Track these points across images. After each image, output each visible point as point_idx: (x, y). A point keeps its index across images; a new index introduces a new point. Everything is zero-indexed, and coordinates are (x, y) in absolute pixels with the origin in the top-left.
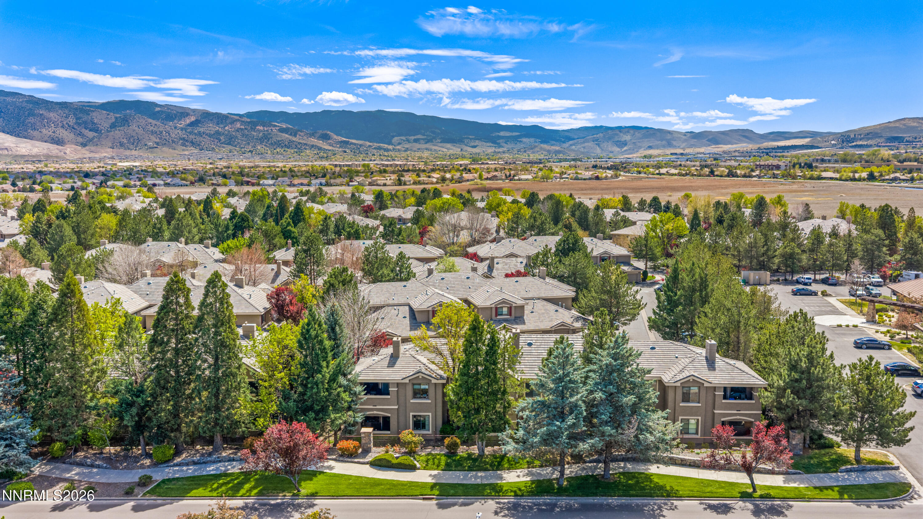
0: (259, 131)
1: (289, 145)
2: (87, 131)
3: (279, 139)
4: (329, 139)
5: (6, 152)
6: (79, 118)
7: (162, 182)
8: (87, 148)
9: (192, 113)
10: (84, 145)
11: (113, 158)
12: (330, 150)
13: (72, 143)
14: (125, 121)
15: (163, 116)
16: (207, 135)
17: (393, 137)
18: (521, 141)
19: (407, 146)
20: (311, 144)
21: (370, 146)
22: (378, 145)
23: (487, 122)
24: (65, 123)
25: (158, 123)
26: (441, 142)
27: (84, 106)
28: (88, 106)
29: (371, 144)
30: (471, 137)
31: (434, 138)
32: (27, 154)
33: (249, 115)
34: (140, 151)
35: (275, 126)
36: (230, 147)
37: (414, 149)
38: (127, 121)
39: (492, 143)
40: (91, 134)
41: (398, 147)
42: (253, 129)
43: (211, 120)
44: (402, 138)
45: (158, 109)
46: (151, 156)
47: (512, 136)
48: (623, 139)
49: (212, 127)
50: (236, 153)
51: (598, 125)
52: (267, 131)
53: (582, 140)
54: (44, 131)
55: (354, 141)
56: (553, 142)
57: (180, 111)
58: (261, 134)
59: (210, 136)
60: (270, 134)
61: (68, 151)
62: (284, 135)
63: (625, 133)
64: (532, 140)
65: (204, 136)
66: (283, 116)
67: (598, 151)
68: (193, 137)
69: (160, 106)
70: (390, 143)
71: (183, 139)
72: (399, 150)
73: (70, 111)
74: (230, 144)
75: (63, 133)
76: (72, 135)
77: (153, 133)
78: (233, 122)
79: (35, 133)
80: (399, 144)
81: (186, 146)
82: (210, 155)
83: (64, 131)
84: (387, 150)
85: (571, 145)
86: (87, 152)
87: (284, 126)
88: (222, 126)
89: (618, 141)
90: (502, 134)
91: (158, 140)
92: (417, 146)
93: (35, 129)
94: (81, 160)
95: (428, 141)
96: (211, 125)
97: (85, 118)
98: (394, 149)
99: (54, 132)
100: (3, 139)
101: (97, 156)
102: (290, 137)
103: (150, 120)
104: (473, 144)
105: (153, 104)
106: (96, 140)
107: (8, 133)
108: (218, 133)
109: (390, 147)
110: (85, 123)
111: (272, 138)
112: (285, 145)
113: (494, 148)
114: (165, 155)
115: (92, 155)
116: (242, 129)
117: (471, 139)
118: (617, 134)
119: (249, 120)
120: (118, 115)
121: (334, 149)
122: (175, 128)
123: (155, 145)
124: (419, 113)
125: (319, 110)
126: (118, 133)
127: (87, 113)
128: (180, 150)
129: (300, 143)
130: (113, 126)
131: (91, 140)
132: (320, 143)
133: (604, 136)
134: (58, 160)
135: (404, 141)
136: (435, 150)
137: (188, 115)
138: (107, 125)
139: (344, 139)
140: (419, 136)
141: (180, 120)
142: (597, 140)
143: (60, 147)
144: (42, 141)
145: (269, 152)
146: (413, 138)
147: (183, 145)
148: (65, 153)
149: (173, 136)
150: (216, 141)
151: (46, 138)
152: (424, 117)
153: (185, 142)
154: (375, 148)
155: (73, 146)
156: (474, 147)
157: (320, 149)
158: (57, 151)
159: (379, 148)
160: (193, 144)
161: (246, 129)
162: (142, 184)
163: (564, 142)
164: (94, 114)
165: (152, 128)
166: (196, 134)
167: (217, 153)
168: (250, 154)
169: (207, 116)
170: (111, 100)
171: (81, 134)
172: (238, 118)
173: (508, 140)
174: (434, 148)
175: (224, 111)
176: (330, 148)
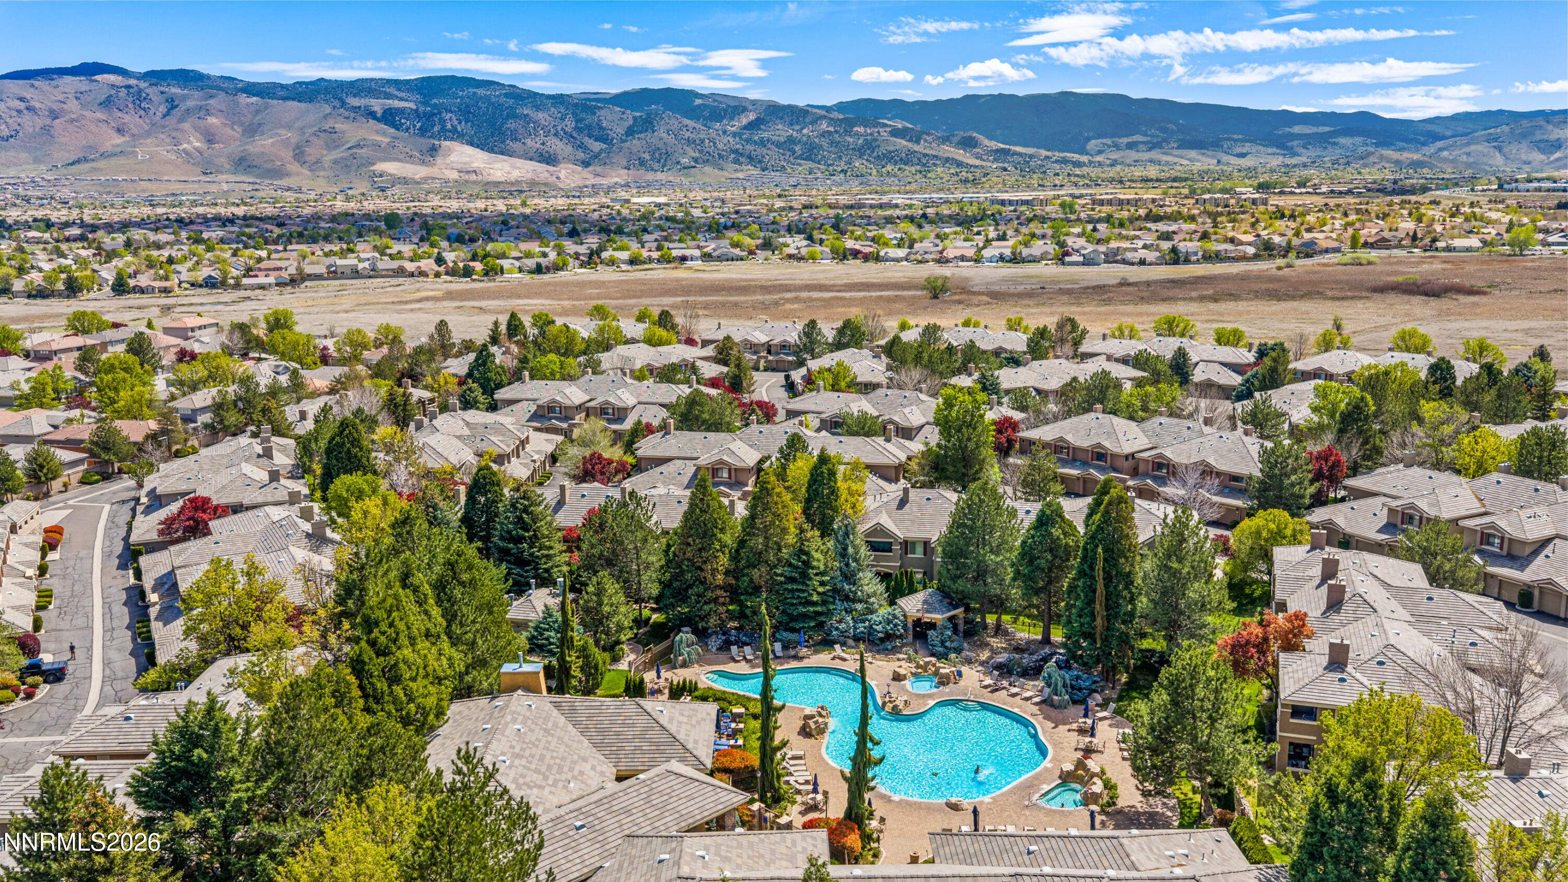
0: (857, 134)
1: (907, 159)
2: (591, 141)
3: (891, 148)
4: (975, 146)
5: (473, 177)
6: (582, 120)
7: (697, 253)
8: (591, 168)
9: (750, 107)
10: (586, 164)
11: (627, 185)
12: (976, 167)
13: (570, 161)
14: (647, 124)
15: (706, 113)
16: (773, 143)
17: (1089, 139)
18: (1335, 144)
19: (1114, 156)
20: (945, 155)
21: (1047, 157)
22: (1062, 155)
23: (1266, 109)
24: (559, 128)
25: (698, 126)
26: (1178, 148)
27: (589, 100)
28: (594, 100)
29: (1049, 154)
30: (1235, 137)
31: (1165, 140)
32: (503, 179)
33: (841, 107)
34: (670, 173)
35: (885, 125)
36: (810, 164)
37: (1128, 161)
38: (651, 123)
39: (1278, 147)
40: (597, 146)
41: (1099, 158)
42: (848, 132)
43: (781, 118)
44: (1104, 141)
45: (698, 102)
46: (686, 181)
47: (1317, 133)
48: (1553, 137)
49: (781, 131)
50: (819, 175)
51: (1494, 108)
52: (871, 134)
53: (1464, 140)
54: (529, 142)
55: (1019, 149)
56: (1402, 144)
57: (733, 104)
58: (861, 141)
59: (778, 145)
60: (876, 140)
61: (562, 176)
62: (899, 140)
63: (1557, 125)
64: (1358, 140)
65: (769, 145)
66: (897, 107)
67: (1498, 159)
68: (752, 148)
69: (702, 96)
70: (1083, 151)
71: (736, 152)
72: (1100, 164)
73: (567, 109)
74: (811, 160)
75: (557, 146)
76: (569, 149)
77: (689, 142)
78: (816, 120)
79: (516, 146)
80: (1100, 152)
81: (740, 164)
82: (777, 179)
83: (558, 142)
84: (1079, 164)
85: (1441, 150)
86: (591, 176)
87: (900, 126)
88: (798, 127)
89: (1541, 141)
90: (1297, 129)
91: (697, 155)
92: (1133, 155)
93: (516, 139)
94: (580, 192)
95: (1152, 146)
96: (780, 127)
97: (590, 119)
98: (1090, 162)
99: (543, 144)
100: (470, 156)
101: (605, 182)
102: (910, 145)
103: (686, 121)
104: (1239, 150)
105: (691, 94)
106: (603, 155)
107: (478, 147)
108: (791, 140)
109: (1084, 159)
110: (589, 127)
111: (878, 146)
112: (901, 160)
113: (1281, 158)
114: (707, 180)
115: (598, 181)
116: (830, 133)
117: (1236, 141)
118: (1541, 127)
119: (841, 116)
120: (638, 114)
121: (984, 164)
122: (725, 132)
123: (693, 164)
124: (1135, 95)
125: (958, 95)
126: (635, 144)
127: (592, 110)
128: (731, 171)
129: (926, 155)
130: (630, 132)
131: (596, 156)
132: (960, 154)
133: (1512, 132)
134: (547, 190)
135: (1109, 146)
136: (1167, 163)
137: (744, 110)
138: (621, 130)
139: (1002, 146)
140: (1138, 138)
141: (732, 119)
142: (1495, 140)
143: (551, 168)
144: (526, 159)
145: (874, 172)
146: (1125, 140)
147: (736, 161)
148: (558, 178)
149: (721, 146)
150: (788, 153)
151: (531, 154)
152: (1146, 103)
153: (739, 157)
154: (1056, 162)
155: (571, 166)
156: (1242, 155)
157: (959, 164)
158: (547, 175)
159: (1064, 161)
160: (751, 159)
161: (836, 132)
162: (662, 256)
163: (1424, 144)
164: (603, 112)
165: (688, 134)
166: (756, 143)
167: (790, 176)
168: (842, 175)
169: (774, 112)
170: (628, 88)
171: (582, 147)
172: (823, 113)
173: (1309, 141)
174: (1165, 158)
175: (801, 103)
176: (977, 162)
